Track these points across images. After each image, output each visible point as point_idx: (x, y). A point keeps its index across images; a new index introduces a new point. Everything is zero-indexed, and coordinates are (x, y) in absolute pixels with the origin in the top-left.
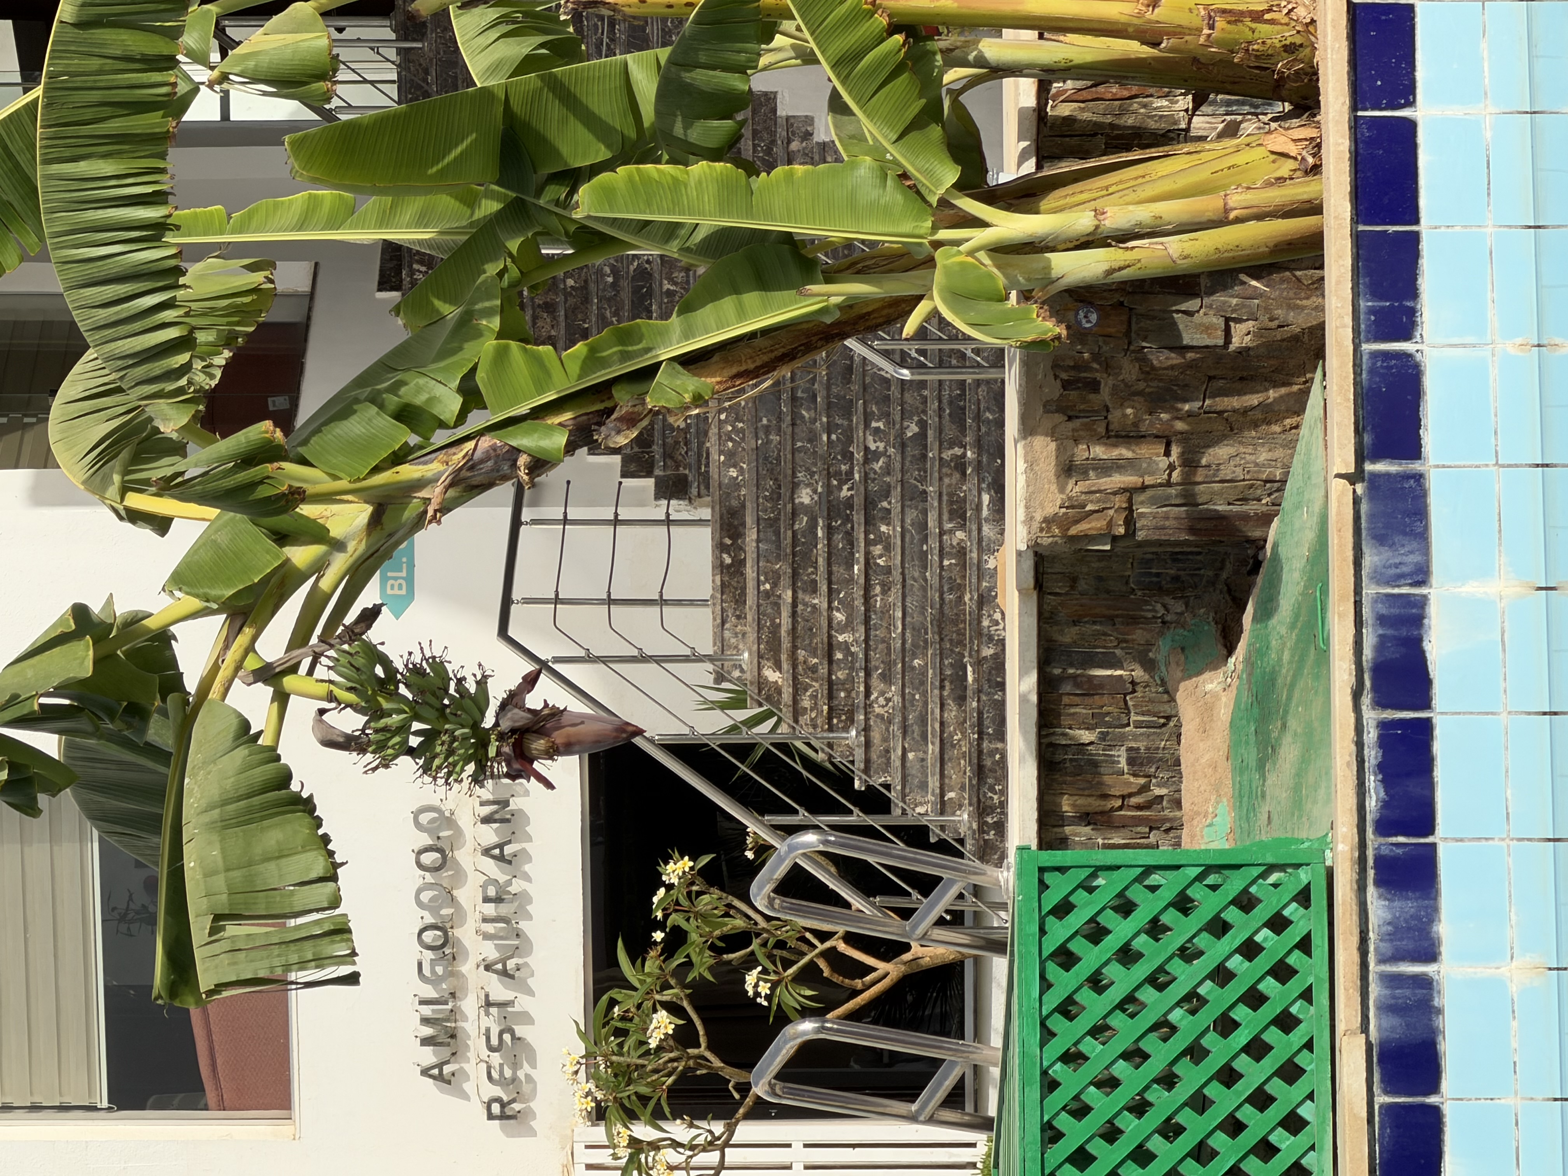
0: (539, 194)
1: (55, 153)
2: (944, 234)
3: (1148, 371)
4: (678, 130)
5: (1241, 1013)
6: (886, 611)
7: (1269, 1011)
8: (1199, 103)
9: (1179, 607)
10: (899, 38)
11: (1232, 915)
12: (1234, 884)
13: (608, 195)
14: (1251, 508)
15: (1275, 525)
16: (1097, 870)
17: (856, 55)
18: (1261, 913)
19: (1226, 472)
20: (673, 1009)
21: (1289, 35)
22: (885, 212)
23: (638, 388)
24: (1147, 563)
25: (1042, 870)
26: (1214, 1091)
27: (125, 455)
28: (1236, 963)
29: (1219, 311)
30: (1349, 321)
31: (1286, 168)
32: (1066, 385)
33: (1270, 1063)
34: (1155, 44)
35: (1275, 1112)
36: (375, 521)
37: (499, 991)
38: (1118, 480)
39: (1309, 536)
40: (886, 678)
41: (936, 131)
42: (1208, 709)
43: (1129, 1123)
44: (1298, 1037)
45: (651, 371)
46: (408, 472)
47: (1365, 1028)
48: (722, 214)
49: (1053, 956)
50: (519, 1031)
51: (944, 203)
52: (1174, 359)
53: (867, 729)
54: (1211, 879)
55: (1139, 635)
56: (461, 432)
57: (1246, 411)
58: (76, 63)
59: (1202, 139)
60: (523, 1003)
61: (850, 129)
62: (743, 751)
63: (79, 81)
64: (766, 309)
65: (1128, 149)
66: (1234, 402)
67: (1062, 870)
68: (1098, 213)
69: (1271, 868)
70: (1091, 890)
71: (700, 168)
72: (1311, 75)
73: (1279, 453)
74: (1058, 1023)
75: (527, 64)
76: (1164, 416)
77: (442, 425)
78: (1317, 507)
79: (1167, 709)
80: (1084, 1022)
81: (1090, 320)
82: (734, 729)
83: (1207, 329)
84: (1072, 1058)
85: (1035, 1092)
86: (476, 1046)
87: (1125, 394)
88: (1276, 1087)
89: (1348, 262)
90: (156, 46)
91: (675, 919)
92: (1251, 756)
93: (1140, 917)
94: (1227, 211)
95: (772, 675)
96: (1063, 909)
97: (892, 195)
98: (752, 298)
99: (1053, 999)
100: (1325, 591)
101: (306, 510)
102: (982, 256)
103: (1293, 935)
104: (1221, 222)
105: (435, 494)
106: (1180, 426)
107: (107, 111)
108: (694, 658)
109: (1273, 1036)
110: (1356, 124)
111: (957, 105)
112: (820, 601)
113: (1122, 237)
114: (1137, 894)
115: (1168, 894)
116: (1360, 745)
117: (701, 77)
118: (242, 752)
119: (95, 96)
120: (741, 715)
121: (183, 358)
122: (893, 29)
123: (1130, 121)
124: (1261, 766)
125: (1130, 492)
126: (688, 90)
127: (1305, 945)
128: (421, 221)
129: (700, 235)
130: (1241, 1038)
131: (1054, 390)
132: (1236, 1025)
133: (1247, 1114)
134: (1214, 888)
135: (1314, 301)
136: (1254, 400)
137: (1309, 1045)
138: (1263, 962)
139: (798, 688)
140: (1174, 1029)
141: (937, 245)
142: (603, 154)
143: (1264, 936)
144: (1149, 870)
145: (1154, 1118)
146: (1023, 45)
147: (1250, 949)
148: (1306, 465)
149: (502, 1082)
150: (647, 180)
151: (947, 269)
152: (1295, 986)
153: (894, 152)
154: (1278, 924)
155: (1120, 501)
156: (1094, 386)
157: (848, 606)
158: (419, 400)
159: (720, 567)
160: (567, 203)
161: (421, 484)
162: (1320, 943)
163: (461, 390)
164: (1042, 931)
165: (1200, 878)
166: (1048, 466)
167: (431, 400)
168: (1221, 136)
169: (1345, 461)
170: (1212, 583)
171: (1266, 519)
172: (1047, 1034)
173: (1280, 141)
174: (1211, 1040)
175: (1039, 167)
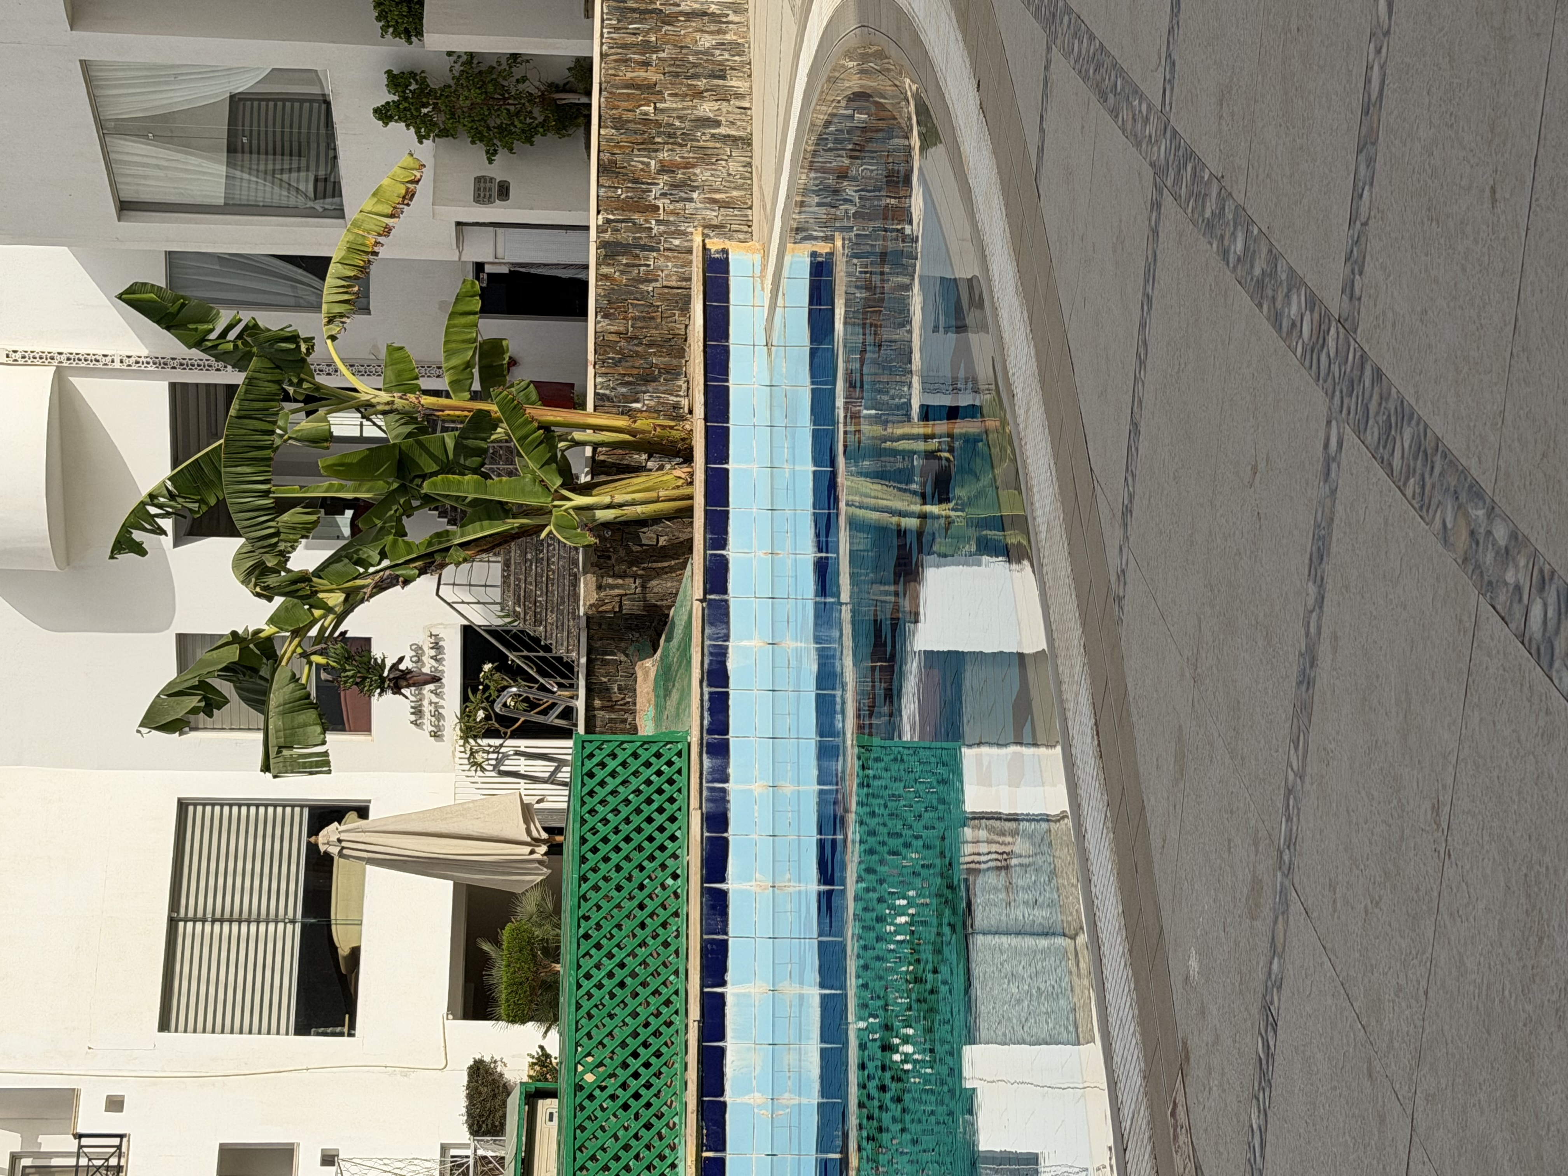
0: (411, 481)
1: (229, 464)
2: (556, 503)
3: (629, 552)
4: (462, 461)
5: (655, 797)
6: (552, 592)
7: (665, 796)
8: (650, 457)
9: (637, 635)
10: (541, 431)
11: (653, 760)
12: (654, 749)
13: (434, 484)
14: (664, 603)
15: (673, 609)
16: (604, 742)
17: (525, 437)
18: (664, 759)
19: (655, 590)
20: (484, 709)
21: (683, 435)
22: (535, 494)
23: (444, 554)
24: (627, 619)
25: (583, 742)
26: (644, 825)
27: (257, 572)
28: (654, 778)
29: (655, 532)
30: (702, 542)
31: (680, 483)
32: (599, 557)
33: (665, 816)
34: (635, 436)
35: (667, 834)
36: (346, 600)
37: (434, 699)
38: (617, 592)
39: (685, 618)
40: (552, 612)
41: (554, 466)
42: (646, 673)
43: (612, 837)
44: (675, 806)
45: (448, 549)
46: (359, 582)
47: (701, 808)
48: (475, 493)
49: (587, 774)
50: (441, 711)
51: (556, 491)
52: (639, 548)
53: (546, 627)
54: (646, 746)
55: (623, 645)
56: (379, 568)
57: (663, 568)
58: (236, 431)
59: (650, 470)
60: (442, 703)
61: (524, 463)
62: (508, 632)
63: (237, 438)
64: (491, 527)
65: (624, 473)
66: (660, 565)
67: (591, 742)
68: (612, 497)
69: (668, 743)
70: (601, 749)
71: (468, 477)
72: (691, 449)
73: (675, 584)
74: (587, 799)
75: (409, 435)
76: (635, 569)
77: (373, 566)
78: (688, 608)
79: (631, 671)
80: (597, 798)
81: (608, 534)
82: (505, 625)
83: (650, 538)
84: (592, 812)
85: (578, 825)
86: (427, 715)
87: (620, 561)
88: (667, 825)
89: (703, 520)
90: (268, 427)
91: (487, 681)
92: (662, 693)
93: (619, 760)
94: (659, 497)
95: (518, 609)
96: (591, 756)
97: (538, 488)
98: (486, 523)
99: (586, 790)
100: (690, 639)
101: (321, 595)
102: (571, 511)
103: (675, 768)
104: (657, 500)
105: (368, 591)
106: (640, 572)
107: (248, 449)
108: (495, 603)
109: (666, 805)
110: (707, 470)
111: (563, 456)
112: (532, 588)
113: (620, 506)
114: (618, 751)
115: (629, 752)
116: (702, 700)
117: (470, 443)
118: (292, 685)
119: (245, 443)
120: (508, 620)
121: (275, 540)
122: (539, 428)
123: (625, 462)
124: (665, 698)
125: (621, 596)
126: (466, 447)
127: (679, 772)
128: (368, 491)
129: (468, 500)
130: (655, 806)
131: (594, 559)
132: (653, 801)
133: (656, 834)
134: (646, 750)
135: (689, 529)
136: (666, 564)
137: (680, 809)
138: (664, 778)
139: (525, 613)
140: (630, 802)
141: (555, 506)
142: (435, 468)
143: (664, 768)
144: (623, 742)
145: (621, 835)
146: (589, 435)
147: (659, 773)
148: (685, 592)
149: (435, 726)
150: (448, 480)
151: (556, 517)
152: (675, 787)
153: (538, 473)
154: (670, 763)
155: (617, 599)
156: (609, 558)
157: (541, 590)
158: (364, 556)
159: (503, 576)
160: (421, 486)
161: (363, 587)
162: (685, 771)
163: (380, 553)
164: (583, 765)
165: (641, 746)
166: (593, 586)
167: (369, 556)
168: (658, 470)
169: (699, 593)
170: (649, 627)
171: (669, 607)
172: (583, 803)
173: (678, 473)
174: (644, 807)
175: (592, 478)
